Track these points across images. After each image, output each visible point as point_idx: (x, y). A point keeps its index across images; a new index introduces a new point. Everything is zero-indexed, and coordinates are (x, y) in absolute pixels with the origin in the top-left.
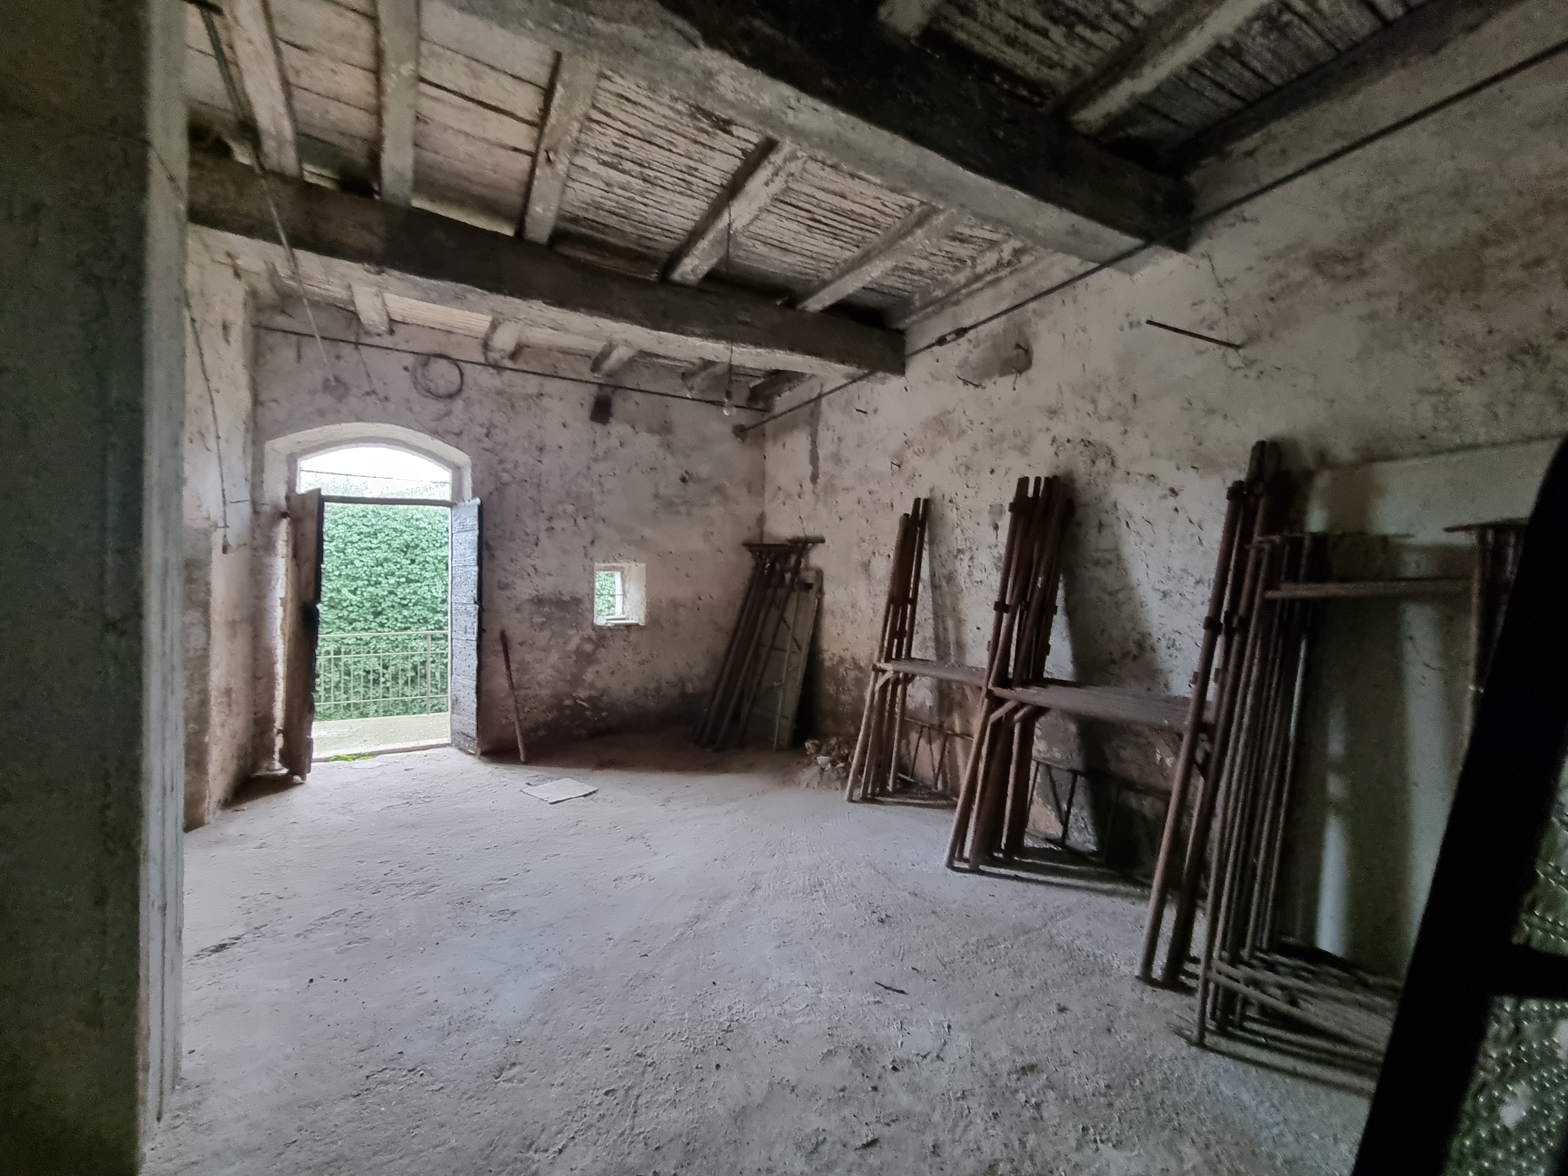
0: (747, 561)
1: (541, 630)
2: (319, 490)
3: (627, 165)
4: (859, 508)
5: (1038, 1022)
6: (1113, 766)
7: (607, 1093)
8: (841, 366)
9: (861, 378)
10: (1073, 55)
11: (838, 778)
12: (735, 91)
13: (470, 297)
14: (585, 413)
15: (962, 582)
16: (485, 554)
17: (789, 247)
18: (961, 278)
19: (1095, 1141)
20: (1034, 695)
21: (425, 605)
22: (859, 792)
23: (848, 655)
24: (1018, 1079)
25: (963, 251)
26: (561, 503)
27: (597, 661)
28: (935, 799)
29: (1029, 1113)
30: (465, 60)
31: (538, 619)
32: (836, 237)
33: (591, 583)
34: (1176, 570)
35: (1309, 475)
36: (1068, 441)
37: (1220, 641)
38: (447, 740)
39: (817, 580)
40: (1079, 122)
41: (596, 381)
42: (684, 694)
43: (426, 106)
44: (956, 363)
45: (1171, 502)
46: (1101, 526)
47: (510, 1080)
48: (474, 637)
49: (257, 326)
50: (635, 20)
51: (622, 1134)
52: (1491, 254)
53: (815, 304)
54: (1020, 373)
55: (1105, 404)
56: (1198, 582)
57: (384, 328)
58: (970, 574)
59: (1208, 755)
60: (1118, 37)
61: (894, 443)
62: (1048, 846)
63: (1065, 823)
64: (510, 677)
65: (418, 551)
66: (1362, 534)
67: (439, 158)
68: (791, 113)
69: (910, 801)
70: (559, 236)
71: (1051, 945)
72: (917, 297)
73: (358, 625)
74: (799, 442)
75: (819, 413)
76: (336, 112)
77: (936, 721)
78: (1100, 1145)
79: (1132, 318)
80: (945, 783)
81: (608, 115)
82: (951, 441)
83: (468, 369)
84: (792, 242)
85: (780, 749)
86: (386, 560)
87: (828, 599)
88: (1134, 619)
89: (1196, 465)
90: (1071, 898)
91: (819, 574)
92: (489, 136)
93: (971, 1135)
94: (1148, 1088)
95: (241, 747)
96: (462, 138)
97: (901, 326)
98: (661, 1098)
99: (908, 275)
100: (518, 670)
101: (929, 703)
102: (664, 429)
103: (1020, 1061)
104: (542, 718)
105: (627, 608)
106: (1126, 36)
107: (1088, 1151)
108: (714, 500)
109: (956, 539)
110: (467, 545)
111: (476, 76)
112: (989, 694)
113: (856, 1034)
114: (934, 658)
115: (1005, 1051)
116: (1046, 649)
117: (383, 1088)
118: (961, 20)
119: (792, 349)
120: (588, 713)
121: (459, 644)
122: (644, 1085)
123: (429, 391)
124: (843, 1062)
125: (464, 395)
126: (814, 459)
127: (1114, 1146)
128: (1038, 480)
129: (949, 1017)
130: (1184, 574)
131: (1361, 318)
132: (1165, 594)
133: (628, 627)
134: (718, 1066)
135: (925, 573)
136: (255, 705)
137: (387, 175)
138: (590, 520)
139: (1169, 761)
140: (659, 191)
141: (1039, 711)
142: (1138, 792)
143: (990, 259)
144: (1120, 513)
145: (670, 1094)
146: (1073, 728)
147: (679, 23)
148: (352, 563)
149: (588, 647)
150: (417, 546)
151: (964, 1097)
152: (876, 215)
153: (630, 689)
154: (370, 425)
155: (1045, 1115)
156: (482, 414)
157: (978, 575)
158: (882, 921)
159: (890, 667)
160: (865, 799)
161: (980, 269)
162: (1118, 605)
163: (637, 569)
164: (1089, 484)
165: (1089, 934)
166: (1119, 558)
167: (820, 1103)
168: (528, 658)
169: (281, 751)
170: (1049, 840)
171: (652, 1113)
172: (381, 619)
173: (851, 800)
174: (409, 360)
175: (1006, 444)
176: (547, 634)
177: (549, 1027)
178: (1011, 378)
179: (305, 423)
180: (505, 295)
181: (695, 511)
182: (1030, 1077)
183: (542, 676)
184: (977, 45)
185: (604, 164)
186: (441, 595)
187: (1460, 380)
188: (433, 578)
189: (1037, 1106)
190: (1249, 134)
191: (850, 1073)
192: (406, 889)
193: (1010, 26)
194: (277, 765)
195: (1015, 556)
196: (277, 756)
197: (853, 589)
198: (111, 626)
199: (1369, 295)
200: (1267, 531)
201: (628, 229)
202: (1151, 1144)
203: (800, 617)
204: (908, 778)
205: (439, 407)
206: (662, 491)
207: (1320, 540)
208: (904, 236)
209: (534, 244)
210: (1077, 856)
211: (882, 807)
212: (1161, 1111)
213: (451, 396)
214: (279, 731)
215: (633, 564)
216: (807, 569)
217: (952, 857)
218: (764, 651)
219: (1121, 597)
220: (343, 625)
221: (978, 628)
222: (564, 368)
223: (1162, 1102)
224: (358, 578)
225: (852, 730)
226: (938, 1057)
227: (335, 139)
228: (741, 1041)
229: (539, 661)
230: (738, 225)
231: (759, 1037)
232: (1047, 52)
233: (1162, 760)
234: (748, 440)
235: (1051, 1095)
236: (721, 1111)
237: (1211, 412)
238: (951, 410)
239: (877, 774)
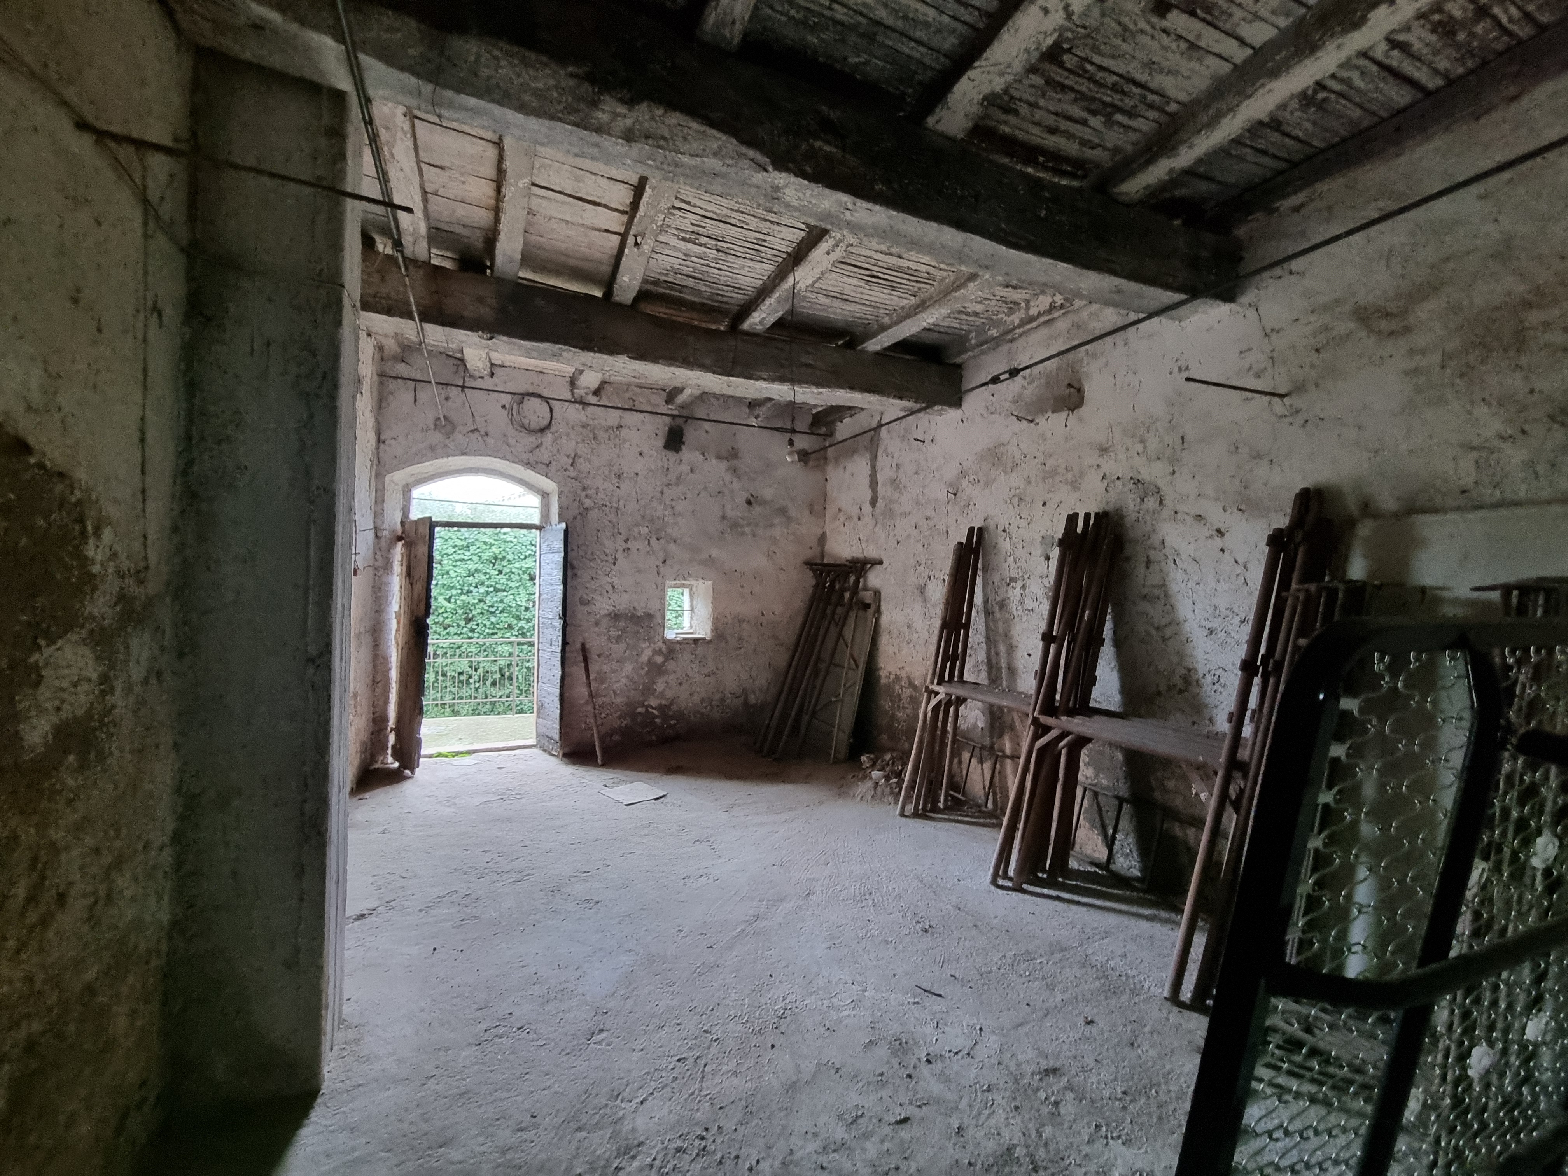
0: (809, 579)
1: (617, 642)
2: (430, 518)
3: (704, 240)
4: (915, 533)
5: (1065, 1031)
6: (1157, 795)
7: (679, 1060)
8: (898, 401)
9: (919, 411)
10: (1114, 138)
11: (892, 793)
12: (799, 199)
13: (565, 354)
14: (660, 442)
15: (1014, 610)
16: (569, 573)
17: (850, 298)
18: (1016, 319)
19: (1106, 1137)
20: (1078, 725)
21: (510, 613)
22: (910, 808)
23: (903, 674)
24: (1041, 1079)
25: (1017, 295)
26: (637, 525)
27: (666, 672)
28: (985, 818)
29: (1046, 1110)
30: (570, 169)
31: (614, 633)
32: (893, 288)
33: (663, 598)
34: (1222, 607)
35: (1351, 523)
36: (1118, 478)
37: (1257, 680)
38: (532, 741)
39: (874, 600)
40: (1120, 194)
41: (669, 412)
42: (746, 704)
43: (535, 203)
44: (1010, 398)
45: (1218, 542)
46: (1148, 563)
47: (600, 1043)
48: (559, 650)
49: (382, 375)
50: (715, 154)
51: (693, 1093)
52: (1534, 317)
53: (874, 345)
54: (1073, 411)
55: (1153, 444)
56: (1243, 622)
57: (486, 372)
58: (1022, 603)
59: (1242, 791)
60: (1154, 121)
61: (951, 472)
62: (1092, 869)
63: (1110, 846)
64: (589, 684)
65: (505, 563)
66: (1402, 585)
67: (543, 240)
68: (848, 213)
69: (960, 818)
70: (643, 296)
71: (1085, 963)
72: (973, 334)
73: (452, 630)
74: (860, 466)
75: (879, 439)
76: (461, 211)
77: (987, 741)
78: (1111, 1141)
79: (1182, 363)
80: (995, 802)
81: (689, 203)
82: (1006, 473)
83: (556, 405)
84: (853, 294)
85: (836, 762)
86: (477, 570)
87: (885, 620)
88: (1181, 655)
89: (1243, 508)
90: (1112, 920)
91: (877, 594)
92: (588, 222)
93: (992, 1122)
94: (1163, 1097)
95: (363, 744)
96: (563, 225)
97: (958, 360)
98: (725, 1068)
99: (964, 317)
100: (595, 679)
101: (981, 724)
102: (733, 455)
103: (1044, 1064)
104: (616, 724)
105: (695, 623)
106: (1163, 119)
107: (1100, 1144)
108: (777, 521)
109: (1009, 568)
110: (553, 566)
111: (578, 179)
112: (1035, 721)
113: (895, 1028)
114: (986, 682)
115: (1031, 1054)
116: (1093, 680)
117: (497, 1040)
118: (1003, 117)
119: (852, 388)
120: (658, 720)
121: (545, 655)
122: (710, 1056)
123: (523, 426)
124: (882, 1051)
125: (553, 429)
126: (873, 483)
127: (1124, 1144)
128: (1087, 516)
129: (982, 1021)
130: (1228, 613)
131: (1407, 373)
132: (1211, 632)
133: (696, 641)
134: (773, 1046)
135: (978, 599)
136: (374, 706)
137: (499, 259)
138: (662, 541)
139: (1203, 796)
140: (731, 258)
141: (1082, 741)
142: (1181, 822)
143: (1043, 302)
144: (1167, 551)
145: (732, 1065)
146: (1119, 756)
147: (751, 153)
148: (448, 573)
149: (659, 659)
150: (504, 558)
151: (989, 1090)
152: (932, 270)
153: (696, 698)
154: (472, 458)
155: (1063, 1112)
156: (569, 445)
157: (1030, 604)
158: (926, 931)
159: (942, 689)
160: (916, 815)
161: (1033, 311)
162: (1165, 640)
163: (704, 587)
164: (1138, 520)
165: (1124, 956)
166: (1166, 595)
167: (860, 1084)
168: (605, 668)
169: (393, 747)
170: (1093, 864)
171: (717, 1080)
172: (472, 625)
173: (902, 815)
174: (506, 399)
175: (1058, 478)
176: (623, 646)
177: (630, 1003)
178: (1064, 414)
179: (419, 457)
180: (595, 352)
181: (760, 531)
182: (1051, 1079)
183: (618, 685)
184: (1020, 135)
185: (684, 239)
186: (524, 604)
187: (1502, 438)
188: (517, 588)
189: (1056, 1104)
190: (1295, 192)
191: (888, 1062)
192: (505, 876)
193: (1051, 120)
194: (390, 759)
195: (1063, 588)
196: (389, 751)
197: (909, 611)
198: (311, 660)
199: (1412, 352)
200: (1303, 580)
201: (704, 288)
202: (1159, 1144)
203: (858, 635)
204: (960, 796)
205: (532, 440)
206: (730, 513)
207: (1357, 590)
208: (959, 288)
209: (620, 305)
210: (1121, 881)
211: (932, 823)
212: (1171, 1118)
213: (542, 430)
214: (392, 730)
215: (701, 582)
216: (866, 589)
217: (995, 876)
218: (823, 666)
219: (1168, 632)
220: (438, 630)
221: (1029, 655)
222: (642, 402)
223: (1175, 1110)
224: (453, 587)
225: (907, 745)
226: (968, 1054)
227: (458, 229)
228: (793, 1027)
229: (614, 671)
230: (802, 285)
231: (809, 1023)
232: (1087, 137)
233: (1196, 794)
234: (811, 463)
235: (1070, 1096)
236: (776, 1084)
237: (1257, 456)
238: (1006, 442)
239: (929, 791)
